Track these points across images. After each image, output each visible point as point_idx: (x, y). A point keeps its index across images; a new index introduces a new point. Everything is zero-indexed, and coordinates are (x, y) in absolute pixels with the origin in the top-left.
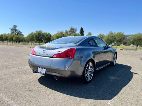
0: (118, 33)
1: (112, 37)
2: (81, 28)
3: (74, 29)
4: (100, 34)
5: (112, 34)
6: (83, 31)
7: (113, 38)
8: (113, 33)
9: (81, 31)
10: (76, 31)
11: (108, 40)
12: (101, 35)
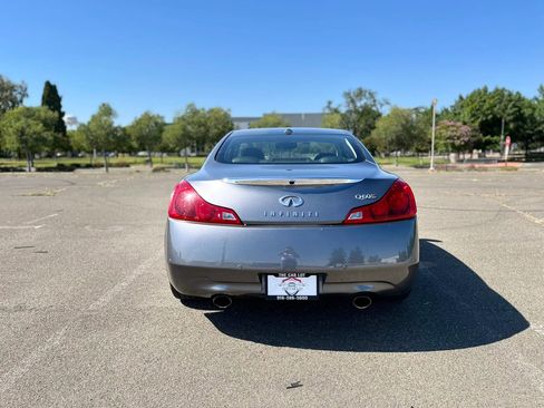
0: (212, 111)
1: (200, 124)
2: (48, 84)
3: (12, 88)
4: (146, 114)
5: (195, 112)
6: (59, 99)
7: (202, 129)
8: (198, 112)
9: (49, 96)
10: (24, 95)
11: (183, 135)
12: (151, 118)
